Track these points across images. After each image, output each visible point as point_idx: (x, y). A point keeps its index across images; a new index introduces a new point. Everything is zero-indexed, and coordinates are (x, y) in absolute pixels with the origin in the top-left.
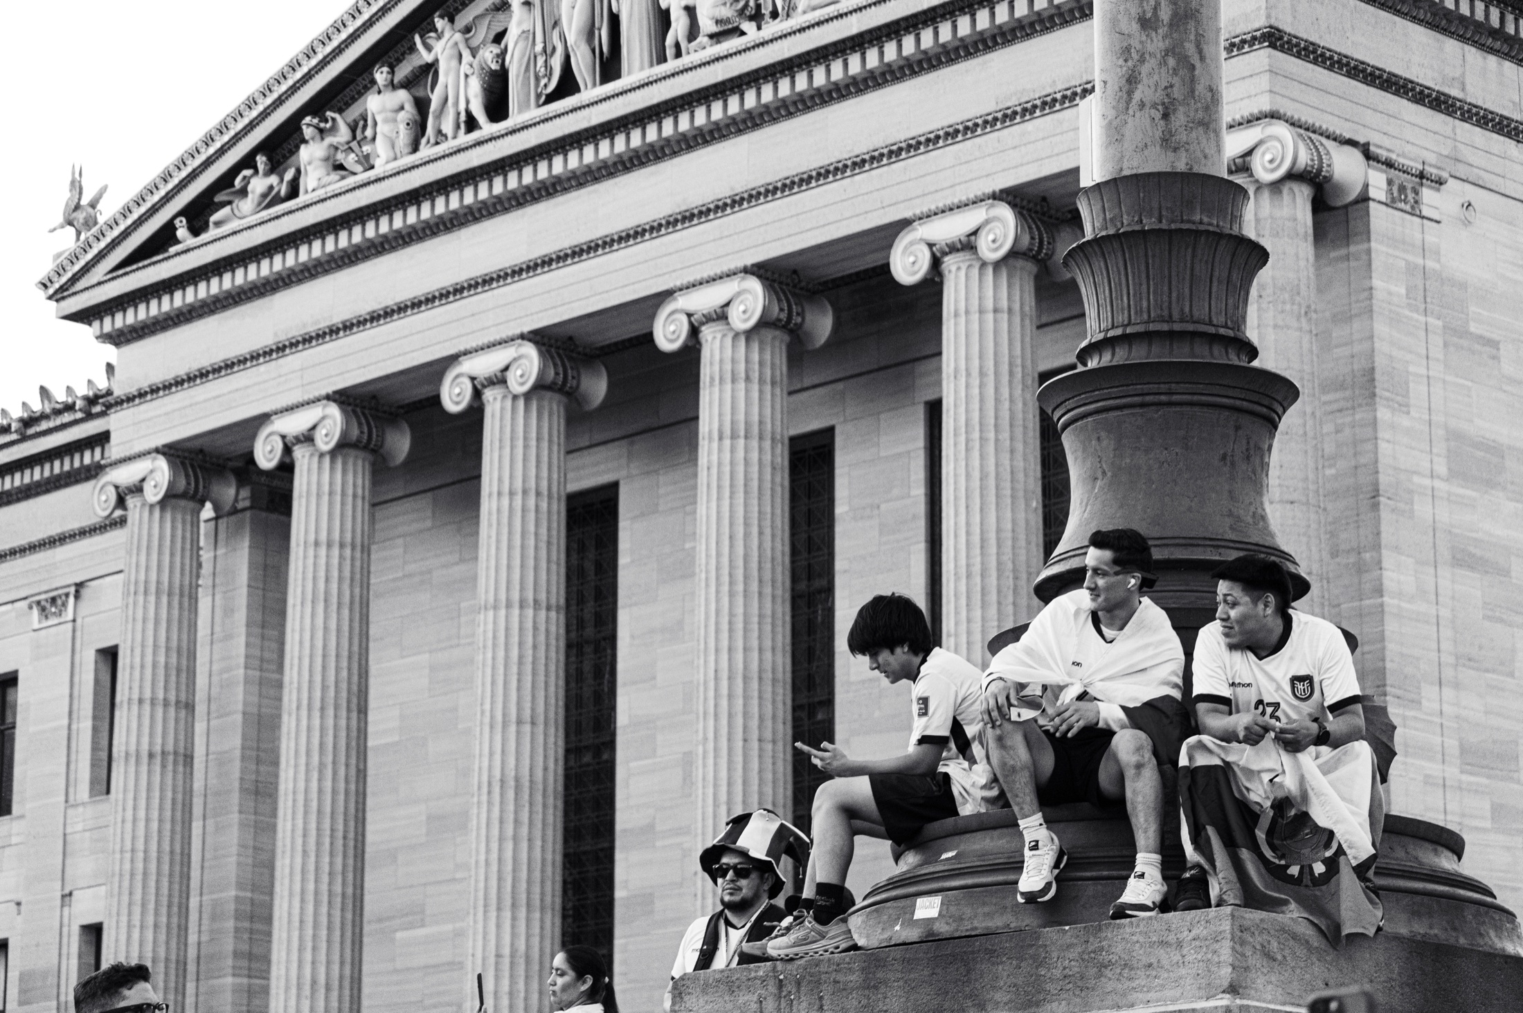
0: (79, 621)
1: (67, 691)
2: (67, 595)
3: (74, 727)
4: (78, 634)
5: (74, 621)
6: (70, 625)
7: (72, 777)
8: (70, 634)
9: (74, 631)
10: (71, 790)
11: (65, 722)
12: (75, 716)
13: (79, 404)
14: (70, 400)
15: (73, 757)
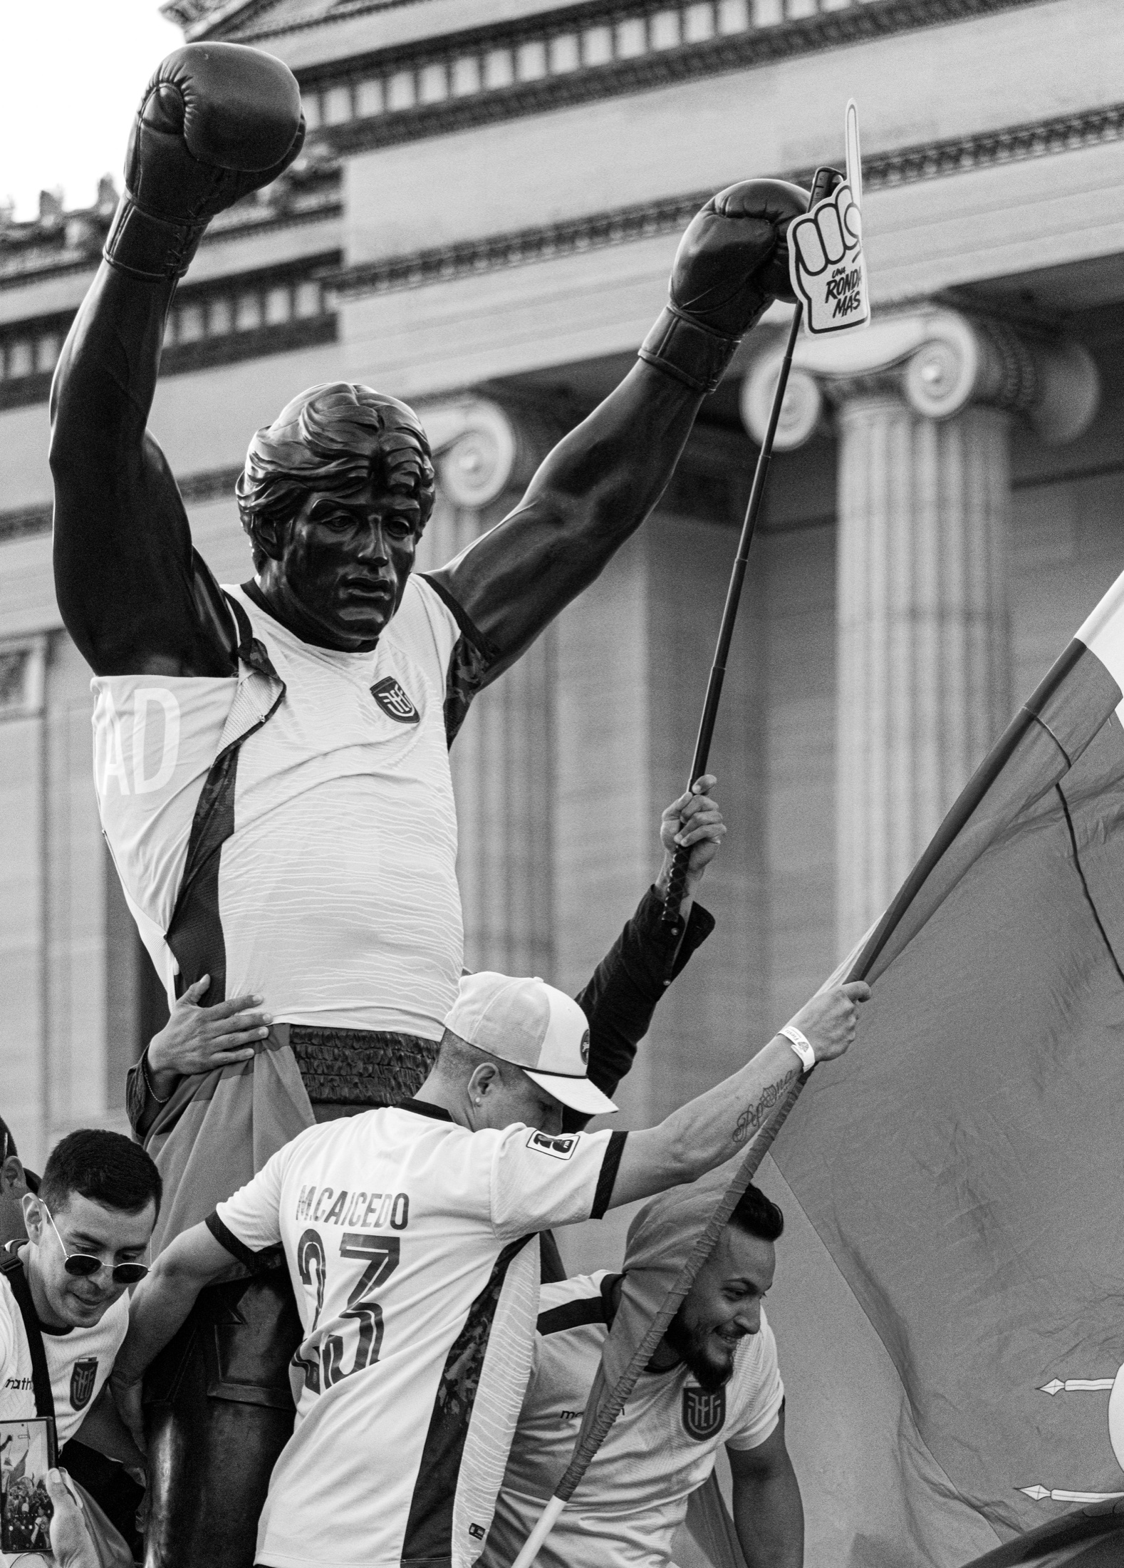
0: (56, 714)
1: (31, 870)
2: (23, 655)
3: (56, 951)
4: (56, 745)
5: (43, 712)
6: (33, 725)
7: (55, 1061)
8: (33, 744)
9: (45, 734)
10: (55, 1095)
11: (32, 939)
12: (55, 925)
13: (75, 232)
14: (49, 222)
15: (56, 1019)
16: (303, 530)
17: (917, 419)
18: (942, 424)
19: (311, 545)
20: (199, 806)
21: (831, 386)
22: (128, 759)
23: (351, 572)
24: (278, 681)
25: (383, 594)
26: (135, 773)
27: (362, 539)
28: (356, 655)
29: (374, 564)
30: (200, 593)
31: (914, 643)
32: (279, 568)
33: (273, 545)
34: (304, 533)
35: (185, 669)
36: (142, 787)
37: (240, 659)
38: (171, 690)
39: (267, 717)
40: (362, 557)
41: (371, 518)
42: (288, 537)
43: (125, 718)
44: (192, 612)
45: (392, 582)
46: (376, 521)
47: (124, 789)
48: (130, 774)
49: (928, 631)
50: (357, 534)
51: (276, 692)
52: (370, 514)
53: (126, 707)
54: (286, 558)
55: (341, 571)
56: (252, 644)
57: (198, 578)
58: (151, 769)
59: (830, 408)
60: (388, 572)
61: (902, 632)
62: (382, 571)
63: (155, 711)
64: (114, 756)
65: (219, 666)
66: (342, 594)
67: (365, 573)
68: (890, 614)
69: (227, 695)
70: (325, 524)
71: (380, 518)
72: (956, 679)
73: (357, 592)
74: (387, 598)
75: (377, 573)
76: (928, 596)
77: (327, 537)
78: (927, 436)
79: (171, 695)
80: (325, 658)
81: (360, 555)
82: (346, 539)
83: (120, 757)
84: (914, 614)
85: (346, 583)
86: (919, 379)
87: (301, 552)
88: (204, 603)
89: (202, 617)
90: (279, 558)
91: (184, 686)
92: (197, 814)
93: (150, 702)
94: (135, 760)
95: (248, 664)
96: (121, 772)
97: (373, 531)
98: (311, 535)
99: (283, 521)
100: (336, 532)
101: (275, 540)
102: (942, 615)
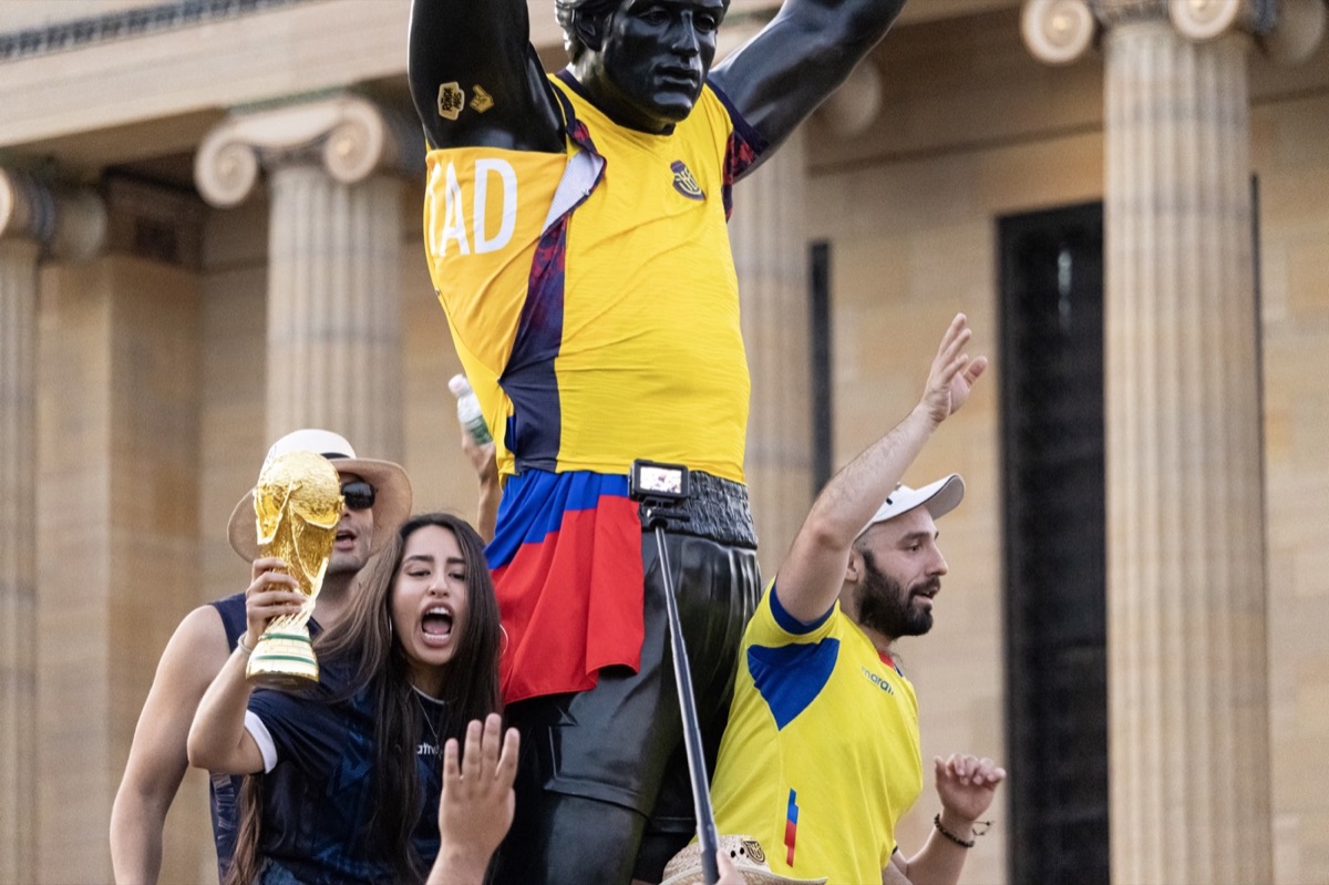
16: (621, 24)
17: (332, 183)
18: (353, 188)
19: (630, 38)
20: (534, 268)
21: (267, 158)
22: (469, 223)
23: (664, 61)
24: (599, 157)
25: (691, 82)
26: (476, 235)
27: (675, 32)
28: (660, 137)
29: (687, 54)
30: (534, 78)
31: (329, 357)
32: (597, 58)
33: (591, 37)
34: (622, 27)
35: (517, 144)
36: (482, 246)
37: (567, 136)
38: (509, 162)
39: (591, 191)
40: (677, 48)
41: (683, 13)
42: (608, 30)
43: (465, 186)
44: (527, 93)
45: (699, 72)
46: (688, 16)
47: (464, 249)
48: (470, 236)
49: (339, 350)
50: (670, 28)
51: (598, 167)
52: (682, 9)
53: (467, 175)
54: (604, 48)
55: (656, 61)
56: (577, 125)
57: (532, 64)
58: (492, 230)
59: (264, 175)
60: (696, 62)
61: (318, 349)
62: (692, 61)
63: (494, 180)
64: (453, 220)
65: (549, 140)
66: (657, 81)
67: (678, 62)
68: (310, 335)
69: (557, 168)
70: (642, 18)
71: (691, 13)
72: (360, 387)
73: (671, 79)
74: (694, 85)
75: (688, 62)
76: (340, 321)
77: (644, 29)
78: (341, 197)
79: (508, 165)
80: (635, 139)
81: (674, 46)
82: (661, 32)
83: (460, 219)
84: (328, 335)
85: (660, 71)
86: (336, 152)
87: (620, 43)
88: (536, 85)
89: (535, 98)
90: (597, 49)
91: (521, 159)
92: (532, 274)
93: (490, 172)
94: (476, 224)
95: (574, 142)
96: (461, 234)
97: (685, 26)
98: (628, 28)
99: (603, 16)
100: (652, 25)
101: (594, 33)
102: (351, 335)
